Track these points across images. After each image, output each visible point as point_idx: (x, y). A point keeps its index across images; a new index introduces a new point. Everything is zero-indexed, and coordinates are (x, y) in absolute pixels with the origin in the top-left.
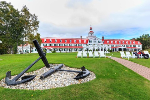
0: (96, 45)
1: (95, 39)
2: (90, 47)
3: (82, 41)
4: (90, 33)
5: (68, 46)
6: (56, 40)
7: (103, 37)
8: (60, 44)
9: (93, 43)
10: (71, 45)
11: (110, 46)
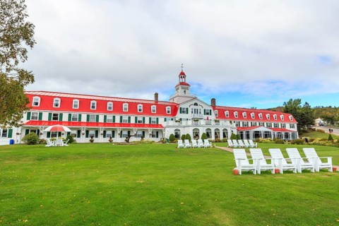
0: (202, 122)
1: (196, 104)
2: (184, 127)
3: (161, 109)
4: (180, 87)
5: (117, 120)
6: (76, 103)
7: (213, 101)
8: (90, 114)
9: (190, 116)
10: (127, 119)
11: (234, 125)
